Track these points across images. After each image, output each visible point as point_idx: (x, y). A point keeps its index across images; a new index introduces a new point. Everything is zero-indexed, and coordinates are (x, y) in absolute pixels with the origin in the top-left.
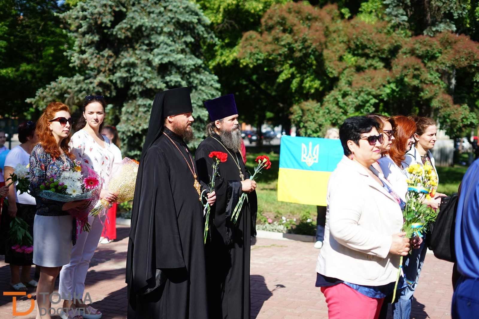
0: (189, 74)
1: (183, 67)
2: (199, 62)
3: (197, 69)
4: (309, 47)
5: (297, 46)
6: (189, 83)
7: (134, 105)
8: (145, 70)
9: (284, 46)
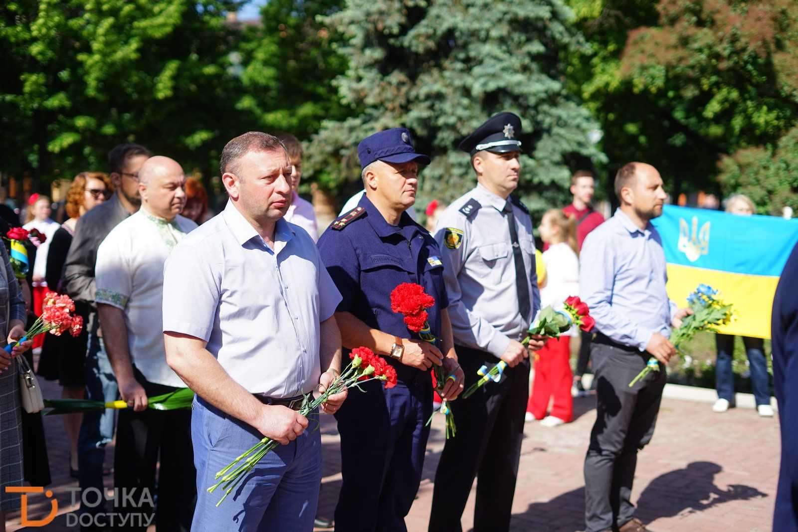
0: (535, 108)
1: (525, 96)
2: (555, 86)
3: (552, 99)
4: (744, 50)
5: (724, 49)
6: (537, 124)
7: (443, 164)
8: (459, 104)
9: (700, 50)
